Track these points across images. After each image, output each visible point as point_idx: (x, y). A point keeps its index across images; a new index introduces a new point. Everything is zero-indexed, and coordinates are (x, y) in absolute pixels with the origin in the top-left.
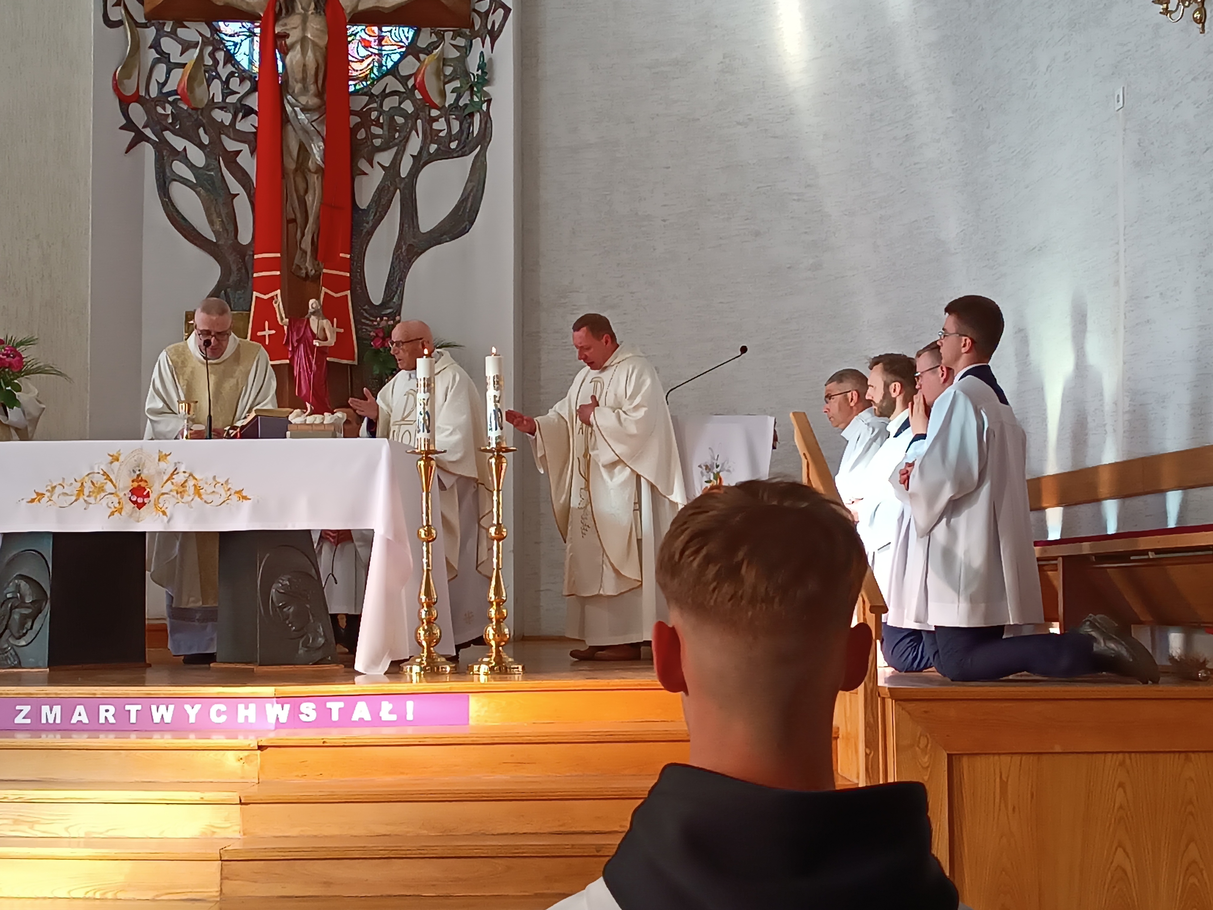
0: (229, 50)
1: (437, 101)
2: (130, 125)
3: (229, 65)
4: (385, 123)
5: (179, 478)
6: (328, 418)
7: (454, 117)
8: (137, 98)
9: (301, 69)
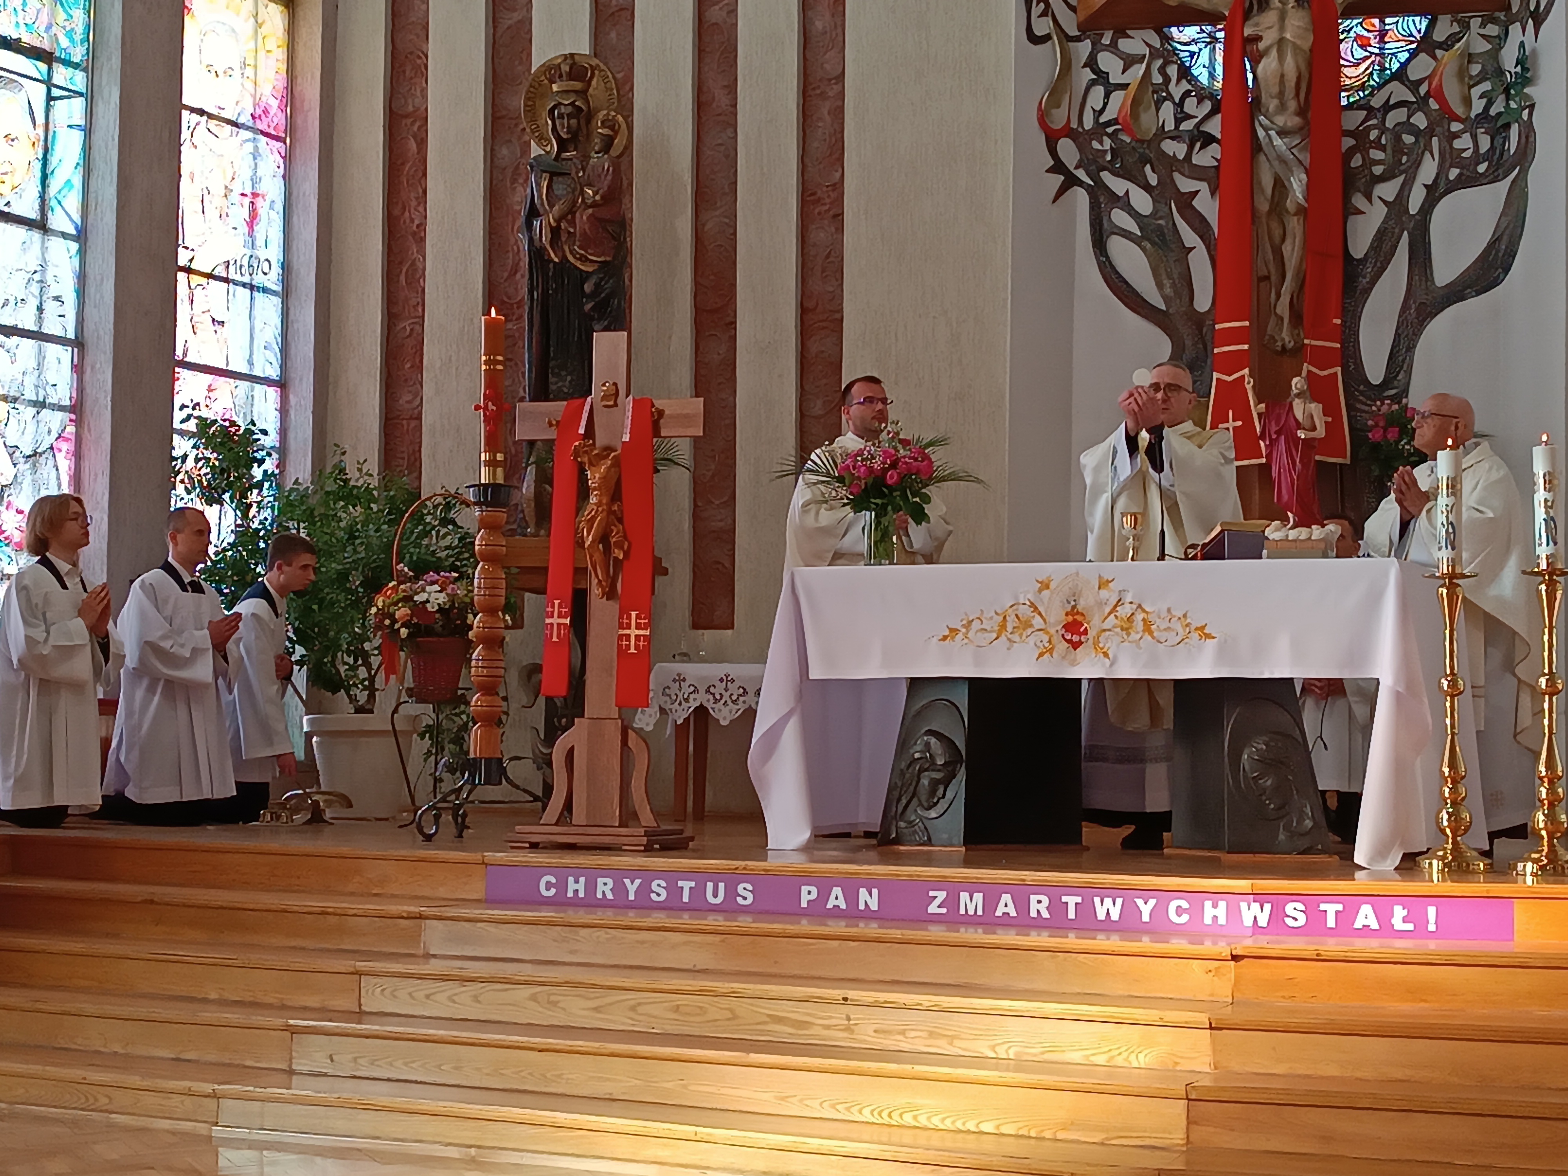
0: (1183, 63)
1: (1459, 111)
2: (1058, 167)
3: (1184, 81)
4: (1389, 144)
5: (1125, 611)
6: (1317, 532)
7: (1483, 130)
8: (1068, 132)
9: (1278, 80)
